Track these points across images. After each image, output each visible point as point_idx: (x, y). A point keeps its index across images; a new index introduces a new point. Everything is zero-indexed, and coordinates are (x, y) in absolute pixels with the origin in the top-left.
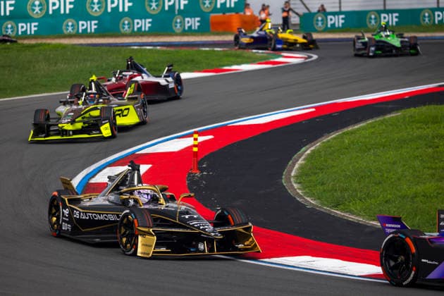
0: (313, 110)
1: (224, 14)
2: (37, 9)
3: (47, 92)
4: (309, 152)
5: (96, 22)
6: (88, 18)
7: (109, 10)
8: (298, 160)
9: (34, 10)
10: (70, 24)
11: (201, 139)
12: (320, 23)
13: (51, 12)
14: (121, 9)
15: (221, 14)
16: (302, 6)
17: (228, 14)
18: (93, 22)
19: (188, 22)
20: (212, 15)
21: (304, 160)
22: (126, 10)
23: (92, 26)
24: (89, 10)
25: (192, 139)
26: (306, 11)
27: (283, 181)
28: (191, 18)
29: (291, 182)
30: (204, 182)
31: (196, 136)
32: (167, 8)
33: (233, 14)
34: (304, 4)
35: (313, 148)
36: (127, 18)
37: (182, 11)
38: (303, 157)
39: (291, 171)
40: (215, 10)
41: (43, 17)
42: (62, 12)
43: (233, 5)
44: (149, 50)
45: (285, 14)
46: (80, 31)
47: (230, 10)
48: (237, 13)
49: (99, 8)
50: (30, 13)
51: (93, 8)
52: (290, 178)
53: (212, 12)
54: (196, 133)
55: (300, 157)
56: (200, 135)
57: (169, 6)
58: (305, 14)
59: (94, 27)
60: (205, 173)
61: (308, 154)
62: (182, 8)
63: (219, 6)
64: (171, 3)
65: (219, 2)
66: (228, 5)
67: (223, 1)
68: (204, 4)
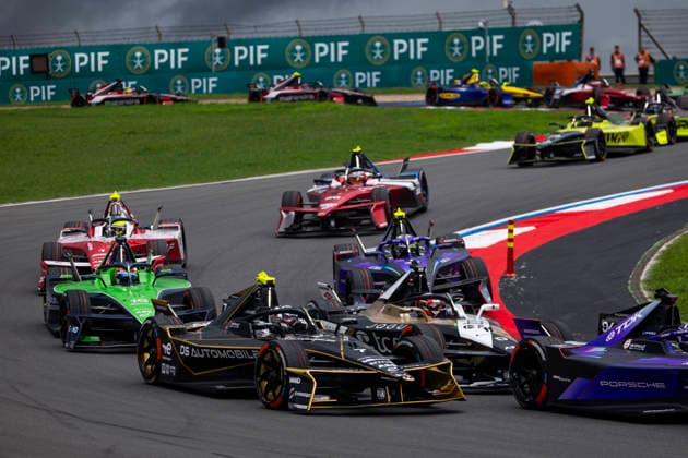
0: (670, 191)
1: (552, 61)
2: (299, 56)
3: (312, 168)
4: (664, 248)
5: (378, 73)
6: (367, 67)
7: (396, 57)
8: (649, 260)
9: (294, 58)
10: (343, 76)
11: (518, 231)
12: (682, 74)
13: (317, 60)
14: (412, 56)
15: (547, 62)
16: (658, 50)
17: (556, 62)
18: (375, 74)
19: (503, 73)
20: (536, 63)
21: (657, 258)
22: (419, 56)
23: (373, 79)
24: (369, 57)
25: (506, 231)
26: (663, 58)
27: (629, 288)
28: (507, 67)
29: (639, 289)
30: (522, 289)
31: (511, 227)
32: (474, 54)
33: (565, 61)
34: (660, 48)
35: (670, 243)
36: (420, 68)
37: (495, 57)
38: (656, 255)
39: (641, 274)
40: (540, 56)
41: (306, 66)
42: (333, 59)
43: (563, 50)
44: (451, 111)
46: (358, 84)
47: (560, 56)
48: (570, 60)
49: (382, 54)
50: (289, 60)
51: (374, 54)
52: (638, 285)
53: (535, 59)
54: (511, 222)
55: (652, 256)
56: (516, 226)
57: (477, 52)
58: (661, 62)
59: (376, 80)
60: (524, 277)
61: (663, 251)
62: (495, 53)
63: (545, 51)
64: (480, 47)
65: (545, 46)
66: (557, 50)
67: (550, 44)
68: (525, 48)
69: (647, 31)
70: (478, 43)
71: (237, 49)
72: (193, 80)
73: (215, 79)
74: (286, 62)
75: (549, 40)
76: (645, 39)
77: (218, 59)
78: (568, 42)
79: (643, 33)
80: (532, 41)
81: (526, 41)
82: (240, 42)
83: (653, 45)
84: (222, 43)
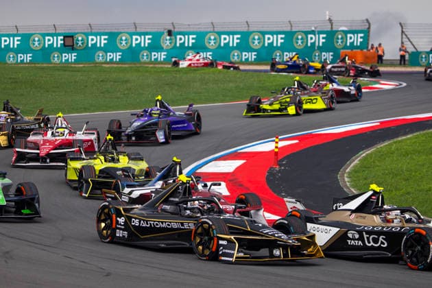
1: (352, 50)
2: (212, 42)
5: (255, 53)
6: (250, 50)
7: (266, 45)
9: (210, 43)
10: (236, 54)
12: (424, 60)
13: (222, 45)
14: (275, 45)
15: (349, 51)
17: (354, 50)
18: (254, 53)
19: (324, 56)
20: (342, 51)
22: (279, 45)
23: (252, 56)
24: (251, 44)
26: (414, 50)
28: (326, 52)
32: (309, 45)
33: (359, 50)
34: (413, 45)
36: (279, 51)
37: (321, 47)
40: (345, 47)
41: (217, 48)
42: (231, 45)
43: (359, 44)
45: (402, 53)
46: (243, 60)
47: (357, 47)
48: (362, 50)
49: (259, 43)
50: (207, 44)
51: (254, 43)
53: (342, 49)
57: (311, 43)
58: (413, 52)
59: (254, 57)
62: (321, 45)
63: (348, 44)
64: (313, 41)
65: (349, 41)
66: (355, 44)
67: (352, 41)
68: (338, 42)
69: (406, 35)
70: (311, 38)
71: (178, 37)
72: (153, 54)
73: (165, 53)
74: (205, 45)
75: (351, 38)
76: (405, 40)
77: (168, 42)
78: (362, 40)
79: (404, 36)
80: (342, 38)
81: (338, 39)
82: (180, 33)
83: (409, 43)
84: (170, 33)
